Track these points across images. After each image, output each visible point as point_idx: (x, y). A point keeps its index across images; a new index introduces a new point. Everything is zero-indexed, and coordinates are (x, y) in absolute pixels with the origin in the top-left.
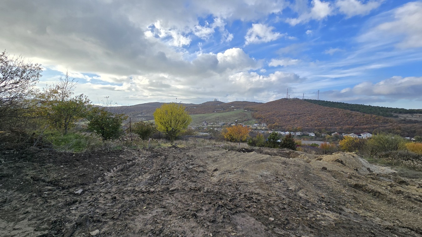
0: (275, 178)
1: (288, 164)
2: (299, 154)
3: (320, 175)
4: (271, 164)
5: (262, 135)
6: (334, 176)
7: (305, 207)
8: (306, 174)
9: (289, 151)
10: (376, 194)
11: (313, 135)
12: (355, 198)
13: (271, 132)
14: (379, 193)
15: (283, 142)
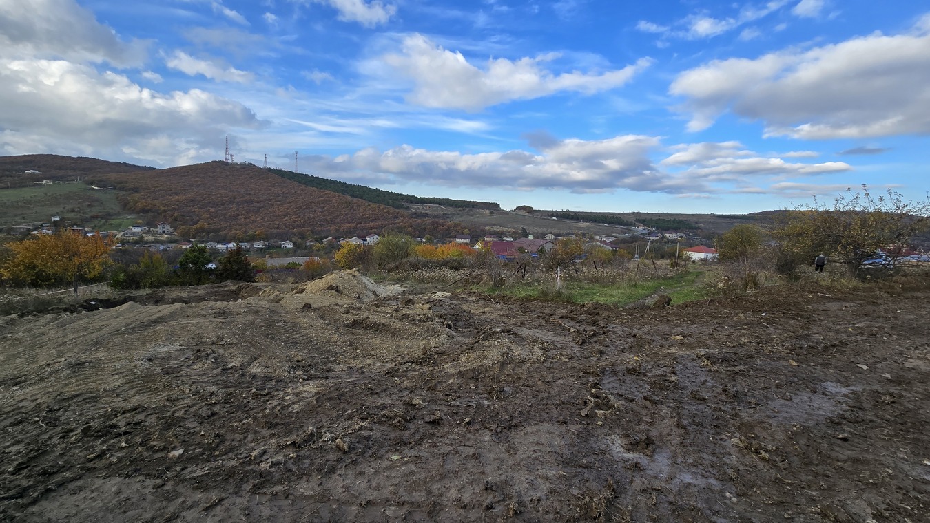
0: (191, 353)
1: (231, 315)
2: (260, 289)
3: (298, 320)
4: (184, 322)
5: (159, 256)
6: (322, 317)
7: (262, 392)
8: (272, 326)
9: (237, 286)
10: (379, 328)
11: (289, 245)
12: (351, 343)
13: (188, 246)
14: (383, 324)
15: (221, 267)
